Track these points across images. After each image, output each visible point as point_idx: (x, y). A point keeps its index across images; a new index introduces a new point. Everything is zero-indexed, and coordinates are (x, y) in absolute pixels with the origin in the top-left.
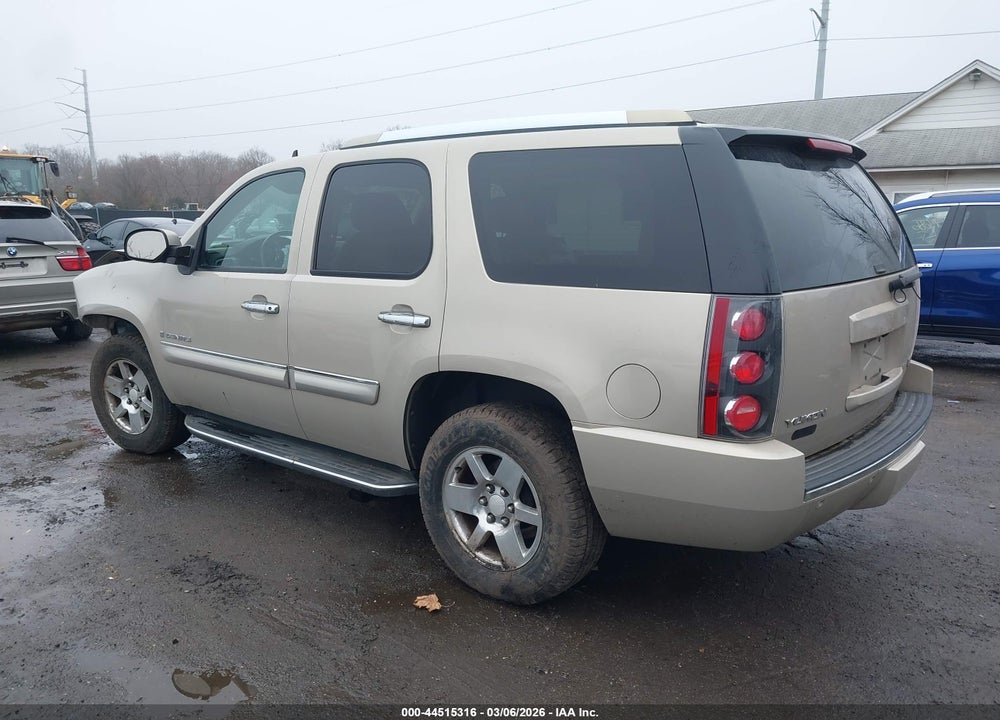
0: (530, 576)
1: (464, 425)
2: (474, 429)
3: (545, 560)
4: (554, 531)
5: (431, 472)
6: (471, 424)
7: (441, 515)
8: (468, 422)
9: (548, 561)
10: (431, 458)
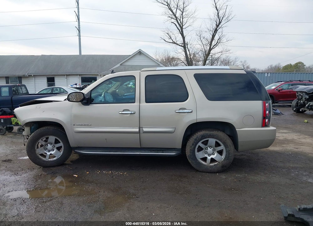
0: (227, 160)
1: (197, 137)
2: (200, 137)
3: (229, 154)
4: (229, 147)
5: (192, 153)
6: (199, 136)
7: (198, 161)
8: (198, 136)
9: (230, 154)
10: (190, 150)
